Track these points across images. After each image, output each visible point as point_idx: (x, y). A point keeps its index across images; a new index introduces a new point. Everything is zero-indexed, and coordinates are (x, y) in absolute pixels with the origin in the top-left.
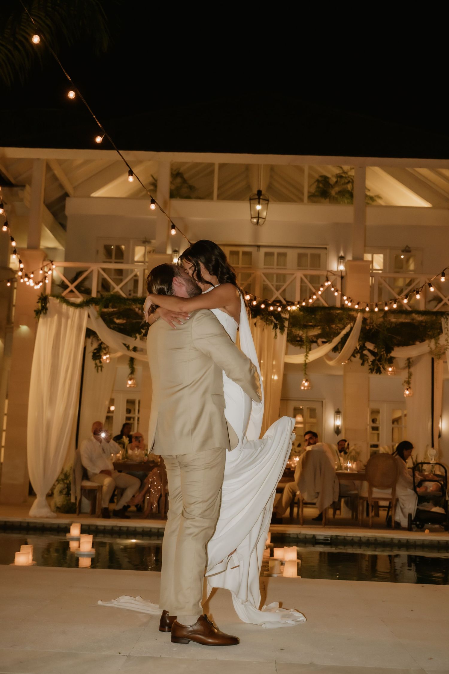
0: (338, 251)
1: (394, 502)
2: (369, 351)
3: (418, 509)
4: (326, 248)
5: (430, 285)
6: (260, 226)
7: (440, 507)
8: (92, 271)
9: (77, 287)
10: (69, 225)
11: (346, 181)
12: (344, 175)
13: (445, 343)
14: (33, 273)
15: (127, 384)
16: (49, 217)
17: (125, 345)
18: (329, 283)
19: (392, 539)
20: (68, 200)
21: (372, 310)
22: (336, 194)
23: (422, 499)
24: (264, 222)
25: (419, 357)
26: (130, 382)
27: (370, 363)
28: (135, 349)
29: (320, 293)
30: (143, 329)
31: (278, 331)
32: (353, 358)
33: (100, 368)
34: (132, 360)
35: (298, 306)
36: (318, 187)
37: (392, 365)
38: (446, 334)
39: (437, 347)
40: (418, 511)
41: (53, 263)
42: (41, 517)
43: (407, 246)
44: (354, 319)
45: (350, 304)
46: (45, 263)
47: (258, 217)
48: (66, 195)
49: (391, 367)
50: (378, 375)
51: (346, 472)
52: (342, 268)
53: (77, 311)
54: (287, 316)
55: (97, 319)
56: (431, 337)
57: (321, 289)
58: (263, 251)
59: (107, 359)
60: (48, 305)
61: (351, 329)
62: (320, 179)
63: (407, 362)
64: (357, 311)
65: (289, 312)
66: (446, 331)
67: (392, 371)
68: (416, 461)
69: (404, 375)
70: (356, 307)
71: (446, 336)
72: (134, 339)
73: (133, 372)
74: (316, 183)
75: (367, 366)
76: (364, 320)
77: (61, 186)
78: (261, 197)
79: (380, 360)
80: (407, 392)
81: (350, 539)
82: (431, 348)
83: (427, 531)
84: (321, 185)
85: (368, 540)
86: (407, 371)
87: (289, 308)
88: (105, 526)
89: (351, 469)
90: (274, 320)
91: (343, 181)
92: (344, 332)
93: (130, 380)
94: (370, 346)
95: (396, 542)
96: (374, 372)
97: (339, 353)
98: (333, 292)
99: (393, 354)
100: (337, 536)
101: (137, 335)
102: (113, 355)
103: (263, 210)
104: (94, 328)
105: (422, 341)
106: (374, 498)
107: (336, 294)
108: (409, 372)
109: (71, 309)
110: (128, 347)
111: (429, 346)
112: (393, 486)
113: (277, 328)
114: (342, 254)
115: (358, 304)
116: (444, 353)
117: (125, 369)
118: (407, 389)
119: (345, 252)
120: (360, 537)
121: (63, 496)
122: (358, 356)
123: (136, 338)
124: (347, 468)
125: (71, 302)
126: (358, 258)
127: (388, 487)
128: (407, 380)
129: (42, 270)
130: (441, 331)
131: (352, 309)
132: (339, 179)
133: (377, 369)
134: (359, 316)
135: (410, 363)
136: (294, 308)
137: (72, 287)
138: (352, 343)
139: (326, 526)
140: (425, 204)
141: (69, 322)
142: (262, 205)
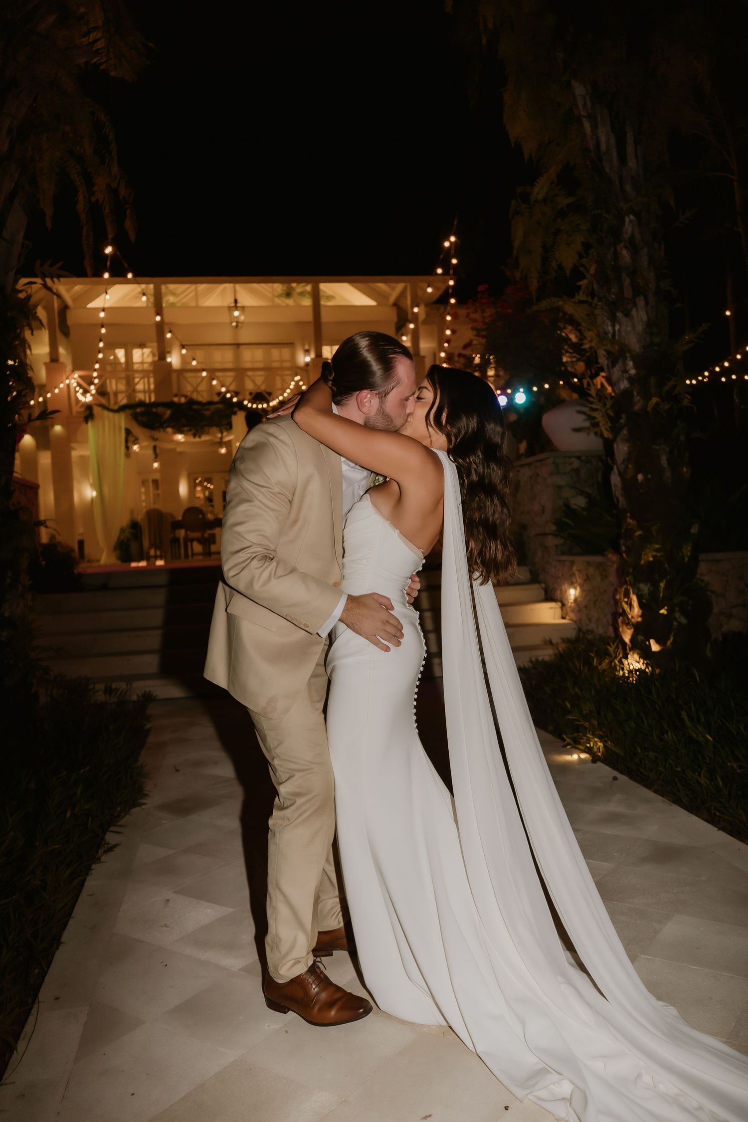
0: (303, 345)
4: (293, 343)
6: (239, 328)
10: (71, 333)
15: (153, 465)
17: (149, 436)
18: (298, 378)
20: (69, 311)
26: (155, 465)
28: (159, 439)
29: (291, 387)
34: (156, 448)
35: (276, 401)
41: (74, 373)
47: (237, 321)
48: (68, 307)
53: (116, 415)
55: (130, 420)
57: (292, 384)
58: (242, 347)
59: (137, 449)
73: (156, 456)
78: (238, 305)
84: (285, 288)
87: (271, 405)
93: (156, 462)
101: (161, 430)
103: (239, 315)
104: (131, 428)
109: (111, 414)
110: (152, 438)
114: (307, 347)
117: (152, 454)
119: (310, 346)
140: (371, 302)
141: (111, 424)
142: (239, 311)
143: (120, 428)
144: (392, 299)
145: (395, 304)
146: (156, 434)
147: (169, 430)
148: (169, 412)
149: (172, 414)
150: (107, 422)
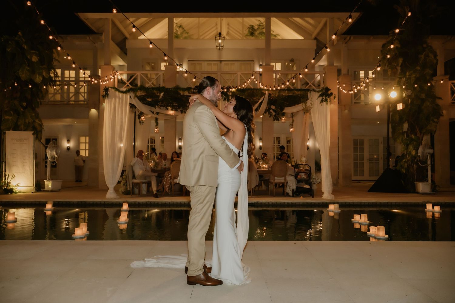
0: (259, 62)
1: (285, 184)
2: (273, 110)
3: (297, 186)
4: (253, 61)
5: (300, 74)
6: (221, 50)
7: (308, 185)
8: (137, 75)
9: (130, 84)
10: (128, 52)
11: (263, 28)
12: (261, 25)
13: (310, 105)
14: (106, 77)
15: (155, 130)
16: (118, 50)
17: (151, 111)
18: (254, 77)
19: (284, 203)
20: (127, 41)
21: (272, 90)
22: (258, 34)
23: (299, 181)
24: (223, 48)
25: (297, 112)
26: (156, 130)
27: (273, 116)
28: (158, 113)
29: (248, 82)
30: (159, 103)
31: (226, 101)
32: (265, 114)
33: (142, 123)
34: (157, 119)
35: (236, 88)
36: (249, 31)
37: (284, 116)
38: (311, 100)
39: (306, 107)
40: (297, 188)
41: (118, 72)
42: (111, 199)
43: (292, 58)
44: (264, 94)
45: (262, 87)
46: (114, 72)
47: (220, 46)
48: (126, 38)
49: (283, 117)
50: (277, 122)
51: (263, 169)
52: (261, 70)
53: (124, 95)
54: (231, 94)
55: (134, 98)
56: (302, 102)
57: (249, 80)
58: (223, 63)
59: (143, 118)
60: (109, 92)
61: (263, 99)
62: (250, 27)
63: (291, 115)
64: (266, 90)
65: (231, 92)
66: (310, 99)
67: (284, 120)
68: (296, 162)
69: (290, 121)
70: (265, 88)
71: (311, 101)
72: (155, 108)
73: (157, 124)
74: (248, 29)
75: (272, 118)
76: (270, 95)
77: (122, 34)
78: (221, 36)
79: (278, 114)
80: (292, 129)
81: (264, 203)
82: (303, 108)
83: (301, 197)
84: (250, 30)
85: (273, 203)
87: (231, 90)
88: (143, 202)
89: (265, 168)
90: (224, 96)
91: (261, 27)
92: (260, 101)
93: (156, 128)
94: (273, 107)
95: (286, 203)
96: (275, 120)
98: (255, 81)
99: (284, 111)
100: (257, 202)
101: (157, 106)
102: (147, 117)
103: (222, 42)
104: (134, 103)
105: (299, 104)
106: (276, 182)
107: (256, 82)
108: (292, 120)
110: (153, 113)
111: (302, 107)
112: (285, 176)
113: (226, 100)
114: (261, 63)
115: (266, 86)
116: (310, 110)
117: (153, 122)
118: (292, 128)
119: (262, 63)
120: (269, 202)
121: (125, 186)
122: (267, 113)
123: (156, 108)
124: (263, 168)
125: (120, 90)
126: (268, 65)
127: (283, 176)
128: (291, 124)
129: (111, 75)
130: (308, 99)
131: (263, 89)
132: (259, 26)
133: (277, 118)
134: (267, 92)
135: (293, 115)
136: (234, 90)
137: (128, 83)
138: (264, 106)
139: (253, 196)
140: (300, 37)
141: (120, 101)
142: (221, 40)
143: (126, 103)
144: (314, 35)
145: (315, 38)
146: (157, 110)
147: (169, 108)
148: (162, 94)
149: (163, 95)
150: (117, 100)
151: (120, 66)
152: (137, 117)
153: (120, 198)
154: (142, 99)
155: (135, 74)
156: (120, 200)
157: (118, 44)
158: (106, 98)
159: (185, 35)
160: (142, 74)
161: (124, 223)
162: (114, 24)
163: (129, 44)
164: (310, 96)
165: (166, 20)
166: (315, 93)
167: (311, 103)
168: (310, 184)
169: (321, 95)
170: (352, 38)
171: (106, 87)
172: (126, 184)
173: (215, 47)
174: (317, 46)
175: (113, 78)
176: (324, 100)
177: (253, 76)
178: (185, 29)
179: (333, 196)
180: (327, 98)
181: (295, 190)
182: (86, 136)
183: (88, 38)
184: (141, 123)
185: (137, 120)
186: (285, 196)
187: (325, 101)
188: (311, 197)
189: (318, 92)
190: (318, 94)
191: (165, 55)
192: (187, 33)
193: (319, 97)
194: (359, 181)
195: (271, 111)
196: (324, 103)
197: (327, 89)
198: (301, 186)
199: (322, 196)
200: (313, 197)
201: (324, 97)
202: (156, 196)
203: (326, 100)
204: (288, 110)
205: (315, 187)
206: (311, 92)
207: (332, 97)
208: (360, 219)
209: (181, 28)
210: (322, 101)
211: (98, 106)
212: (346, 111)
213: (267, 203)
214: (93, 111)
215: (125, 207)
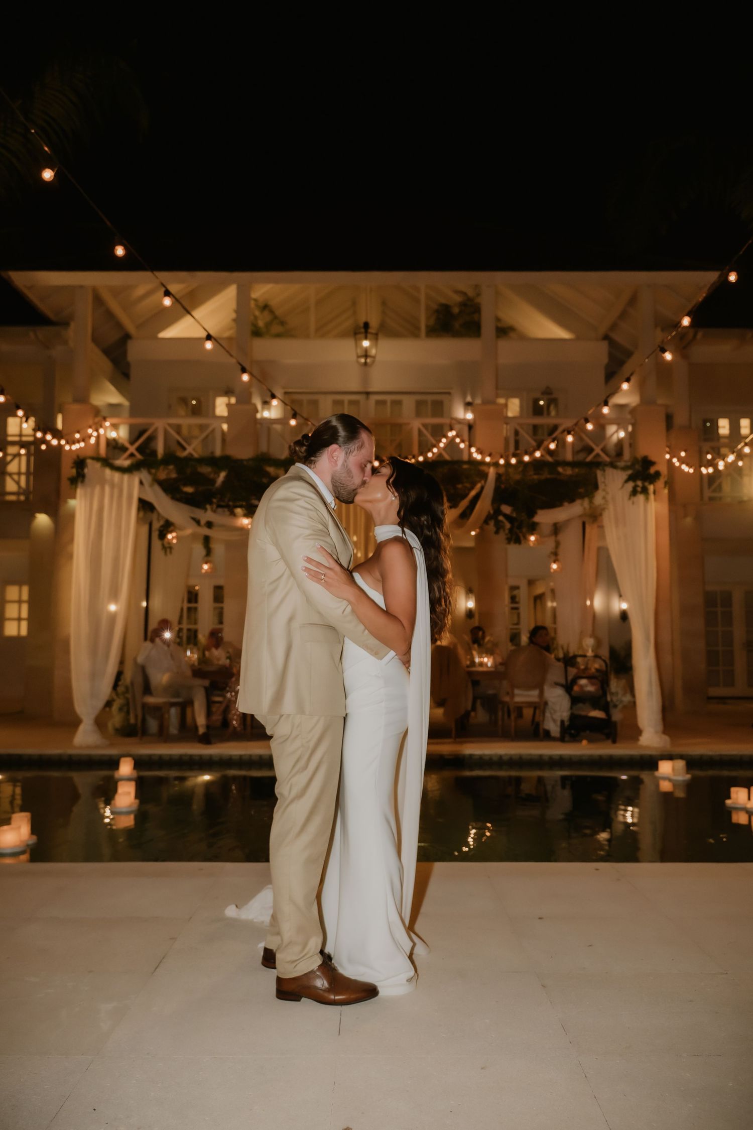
0: (464, 397)
2: (505, 516)
4: (449, 393)
5: (587, 421)
6: (370, 366)
7: (600, 710)
8: (156, 430)
9: (138, 449)
10: (133, 372)
11: (472, 310)
12: (469, 303)
13: (603, 502)
14: (78, 432)
15: (202, 568)
16: (105, 364)
17: (194, 519)
18: (454, 433)
19: (541, 756)
20: (130, 343)
21: (508, 463)
22: (460, 326)
23: (575, 700)
24: (373, 362)
25: (568, 522)
26: (206, 567)
27: (507, 531)
28: (209, 525)
29: (442, 445)
30: (215, 498)
33: (168, 550)
34: (207, 540)
36: (438, 319)
37: (534, 532)
38: (604, 490)
39: (591, 507)
40: (573, 717)
41: (108, 419)
42: (88, 747)
43: (548, 387)
44: (485, 476)
45: (479, 457)
46: (97, 420)
47: (366, 356)
48: (127, 337)
49: (532, 534)
50: (517, 546)
51: (480, 669)
52: (470, 416)
53: (126, 477)
55: (151, 486)
56: (582, 497)
57: (444, 440)
58: (373, 398)
59: (172, 538)
60: (86, 471)
61: (482, 488)
62: (440, 308)
63: (553, 527)
64: (488, 464)
66: (604, 487)
67: (535, 540)
69: (550, 543)
70: (488, 459)
71: (605, 494)
72: (204, 511)
73: (209, 552)
74: (436, 315)
75: (503, 535)
76: (499, 477)
77: (119, 325)
78: (369, 331)
79: (519, 527)
80: (555, 566)
81: (488, 757)
82: (585, 509)
83: (585, 742)
84: (442, 316)
85: (511, 758)
86: (553, 538)
88: (170, 755)
89: (488, 666)
91: (468, 310)
92: (473, 493)
93: (206, 563)
94: (506, 509)
95: (546, 759)
96: (512, 543)
97: (468, 519)
98: (459, 443)
99: (536, 519)
101: (208, 507)
102: (182, 533)
103: (371, 346)
104: (150, 497)
105: (572, 500)
106: (517, 703)
107: (462, 445)
108: (556, 541)
109: (117, 476)
110: (198, 522)
111: (582, 507)
112: (540, 686)
114: (469, 399)
115: (490, 455)
116: (601, 515)
117: (199, 549)
118: (555, 562)
119: (473, 397)
120: (500, 755)
121: (123, 714)
122: (492, 523)
123: (206, 510)
124: (481, 665)
125: (115, 465)
126: (490, 402)
127: (533, 687)
128: (553, 551)
129: (90, 428)
130: (596, 487)
131: (482, 463)
132: (463, 308)
133: (516, 538)
134: (492, 471)
135: (556, 529)
137: (132, 449)
138: (484, 506)
139: (458, 740)
140: (567, 335)
141: (116, 491)
142: (370, 340)
143: (130, 497)
144: (602, 329)
145: (606, 337)
146: (208, 515)
147: (239, 511)
148: (223, 475)
149: (227, 477)
150: (107, 489)
151: (112, 406)
152: (155, 535)
153: (112, 745)
154: (171, 489)
155: (151, 424)
156: (113, 752)
157: (107, 352)
158: (79, 485)
159: (276, 329)
160: (170, 425)
161: (128, 813)
162: (98, 300)
163: (135, 351)
164: (603, 480)
165: (231, 292)
166: (615, 471)
167: (604, 498)
168: (606, 708)
169: (631, 478)
170: (700, 335)
171: (78, 457)
172: (126, 709)
173: (354, 358)
174: (611, 356)
175: (95, 434)
176: (639, 489)
177: (451, 429)
178: (278, 313)
179: (667, 738)
180: (646, 484)
181: (567, 723)
182: (20, 584)
183: (32, 334)
184: (167, 548)
185: (157, 542)
186: (541, 740)
187: (641, 492)
188: (610, 741)
189: (624, 469)
190: (624, 475)
191: (244, 370)
192: (282, 323)
193: (627, 481)
194: (722, 699)
195: (501, 518)
196: (641, 498)
197: (647, 463)
198: (583, 713)
199: (638, 740)
200: (614, 742)
201: (639, 483)
202: (206, 740)
203: (645, 491)
204: (545, 517)
205: (617, 716)
206: (604, 471)
207: (660, 483)
208: (749, 799)
209: (266, 313)
210: (634, 493)
211: (53, 506)
212: (689, 520)
213: (495, 759)
214: (42, 520)
215: (126, 768)
